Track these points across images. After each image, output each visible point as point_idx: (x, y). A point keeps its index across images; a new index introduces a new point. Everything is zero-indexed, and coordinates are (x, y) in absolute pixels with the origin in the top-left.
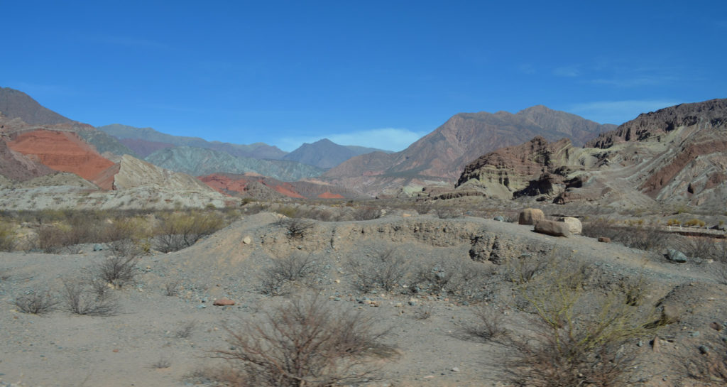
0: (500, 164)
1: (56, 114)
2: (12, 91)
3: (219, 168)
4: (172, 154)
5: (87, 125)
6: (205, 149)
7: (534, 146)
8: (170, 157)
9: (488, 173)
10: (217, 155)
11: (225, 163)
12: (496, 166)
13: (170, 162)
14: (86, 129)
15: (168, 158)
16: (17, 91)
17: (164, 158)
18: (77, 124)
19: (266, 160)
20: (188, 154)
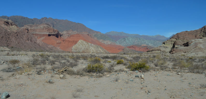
0: (177, 38)
1: (91, 29)
2: (79, 23)
3: (140, 43)
4: (125, 39)
5: (99, 32)
6: (136, 38)
7: (202, 30)
8: (125, 40)
9: (172, 42)
10: (140, 39)
11: (142, 42)
12: (176, 39)
13: (124, 42)
14: (98, 33)
15: (124, 41)
16: (80, 24)
17: (123, 41)
18: (96, 32)
19: (157, 40)
20: (131, 39)
